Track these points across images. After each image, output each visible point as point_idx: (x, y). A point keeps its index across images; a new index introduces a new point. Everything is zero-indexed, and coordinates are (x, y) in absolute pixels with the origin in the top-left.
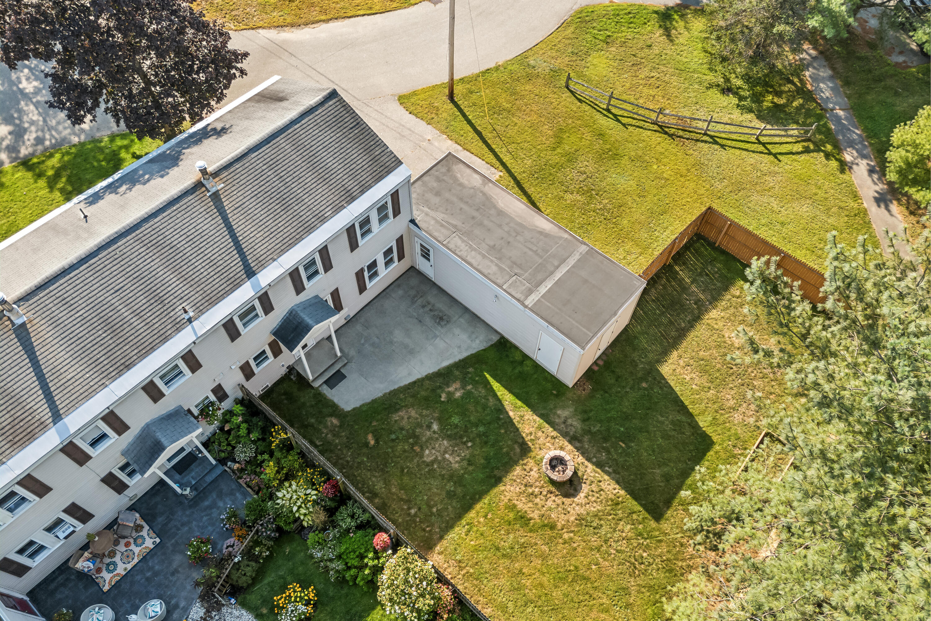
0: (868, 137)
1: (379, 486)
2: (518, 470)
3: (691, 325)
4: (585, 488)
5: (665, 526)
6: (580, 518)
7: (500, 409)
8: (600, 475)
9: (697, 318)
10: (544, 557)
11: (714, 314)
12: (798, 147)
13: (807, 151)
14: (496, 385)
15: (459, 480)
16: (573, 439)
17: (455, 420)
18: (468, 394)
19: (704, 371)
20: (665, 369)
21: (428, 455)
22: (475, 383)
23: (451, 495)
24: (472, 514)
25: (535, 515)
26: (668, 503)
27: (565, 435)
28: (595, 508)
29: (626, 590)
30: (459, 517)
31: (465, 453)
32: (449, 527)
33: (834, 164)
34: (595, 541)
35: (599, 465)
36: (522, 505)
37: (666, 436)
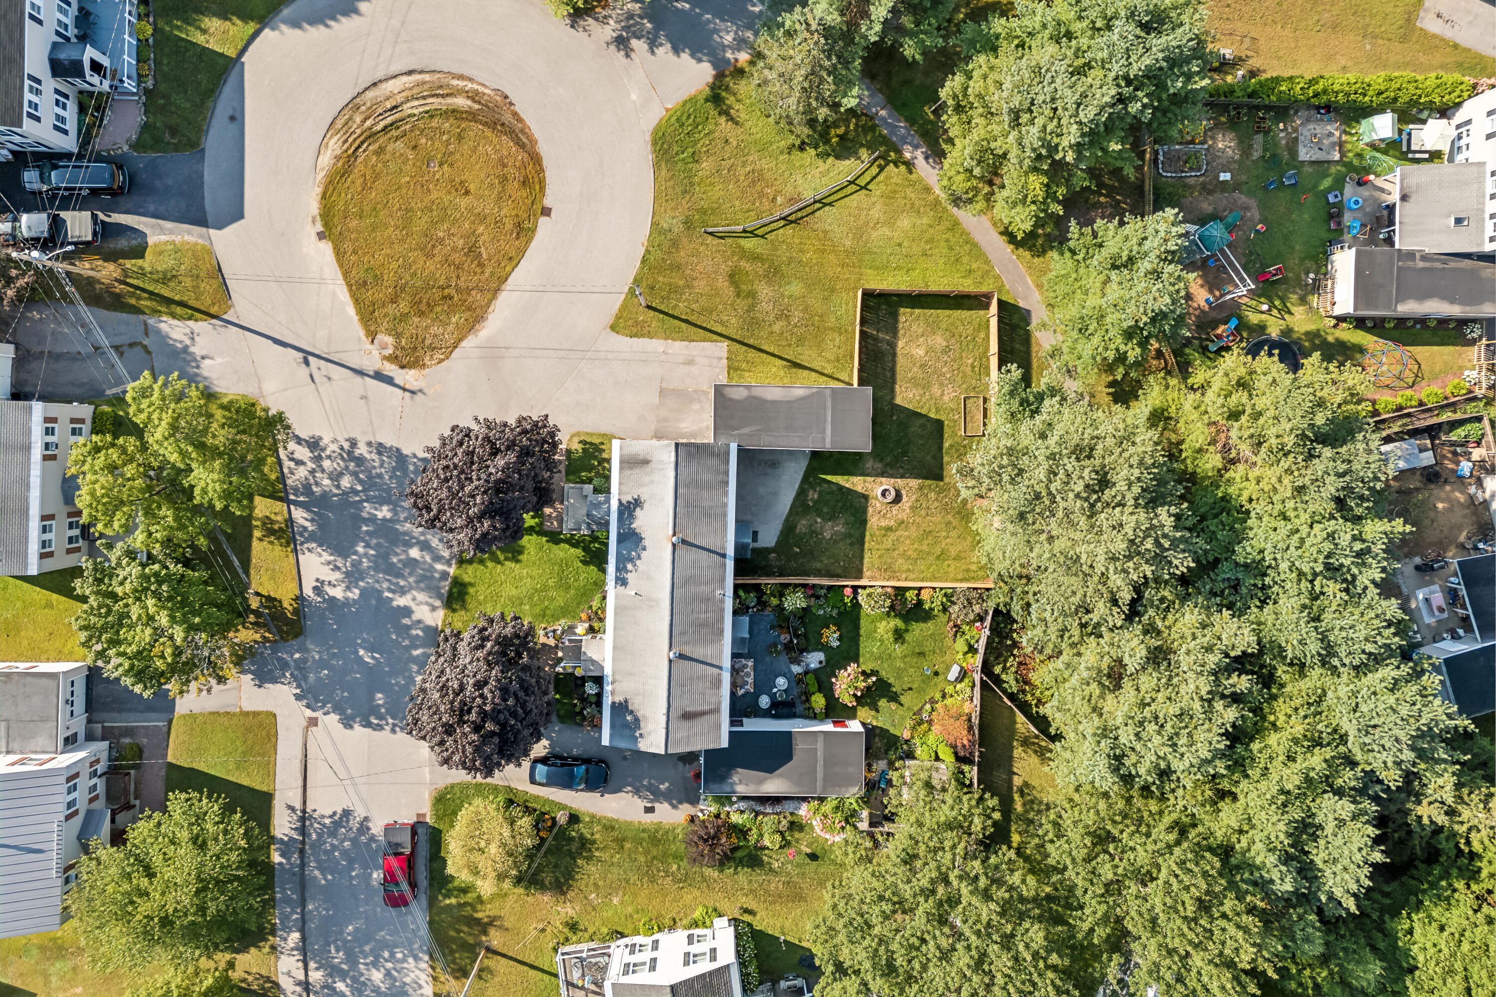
0: (912, 125)
1: (818, 565)
2: (870, 510)
3: (894, 362)
4: (903, 492)
5: (947, 480)
6: (911, 508)
7: (841, 488)
8: (905, 481)
9: (894, 355)
10: (908, 537)
11: (901, 344)
12: (874, 170)
13: (882, 169)
14: (829, 478)
15: (850, 535)
16: (882, 475)
17: (825, 510)
18: (820, 493)
19: (916, 385)
20: (898, 401)
21: (827, 535)
22: (820, 484)
23: (851, 544)
24: (867, 545)
25: (892, 523)
26: (941, 468)
27: (877, 475)
28: (914, 498)
29: (949, 523)
30: (863, 550)
31: (842, 521)
32: (862, 558)
33: (903, 168)
34: (923, 512)
35: (902, 477)
36: (884, 523)
37: (922, 437)
